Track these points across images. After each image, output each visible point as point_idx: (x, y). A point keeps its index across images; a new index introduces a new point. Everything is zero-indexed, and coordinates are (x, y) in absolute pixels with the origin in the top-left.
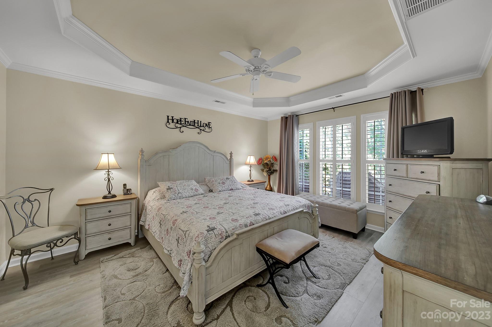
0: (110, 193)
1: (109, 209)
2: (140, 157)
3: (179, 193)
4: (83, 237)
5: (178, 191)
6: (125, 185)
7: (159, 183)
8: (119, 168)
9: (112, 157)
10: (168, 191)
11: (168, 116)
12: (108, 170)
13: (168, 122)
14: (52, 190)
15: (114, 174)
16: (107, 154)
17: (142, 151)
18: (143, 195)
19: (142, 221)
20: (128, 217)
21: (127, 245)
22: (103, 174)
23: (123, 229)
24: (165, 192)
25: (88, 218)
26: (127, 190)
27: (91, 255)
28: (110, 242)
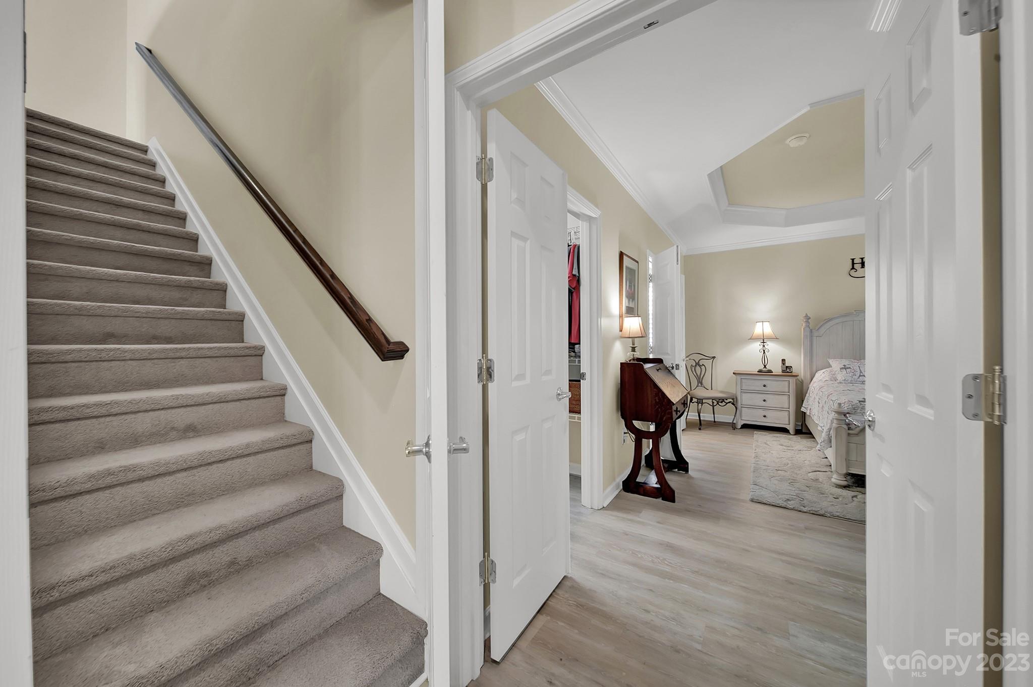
0: (765, 366)
1: (765, 383)
2: (804, 324)
3: (860, 376)
4: (739, 406)
5: (859, 373)
6: (783, 361)
7: (830, 361)
8: (775, 339)
9: (767, 325)
10: (841, 371)
11: (853, 260)
12: (763, 340)
13: (853, 268)
14: (714, 357)
15: (770, 345)
16: (762, 323)
17: (807, 318)
18: (809, 377)
19: (805, 408)
20: (786, 398)
21: (784, 430)
22: (757, 346)
23: (781, 410)
24: (837, 372)
25: (743, 388)
26: (787, 367)
27: (745, 426)
28: (764, 420)
